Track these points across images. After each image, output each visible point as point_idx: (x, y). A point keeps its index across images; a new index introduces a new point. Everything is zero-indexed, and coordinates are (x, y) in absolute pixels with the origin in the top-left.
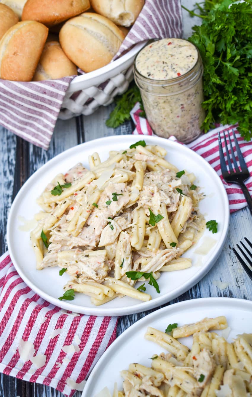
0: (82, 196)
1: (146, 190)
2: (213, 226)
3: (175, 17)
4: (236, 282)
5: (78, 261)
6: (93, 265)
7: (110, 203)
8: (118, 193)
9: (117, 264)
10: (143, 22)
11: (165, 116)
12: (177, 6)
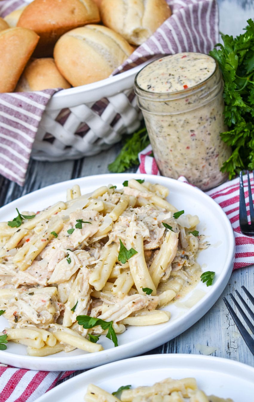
0: (42, 225)
1: (122, 221)
2: (209, 278)
3: (208, 40)
4: (227, 347)
5: (18, 299)
6: (35, 303)
7: (73, 232)
8: (84, 221)
9: (68, 308)
10: (158, 36)
11: (172, 147)
12: (212, 29)
